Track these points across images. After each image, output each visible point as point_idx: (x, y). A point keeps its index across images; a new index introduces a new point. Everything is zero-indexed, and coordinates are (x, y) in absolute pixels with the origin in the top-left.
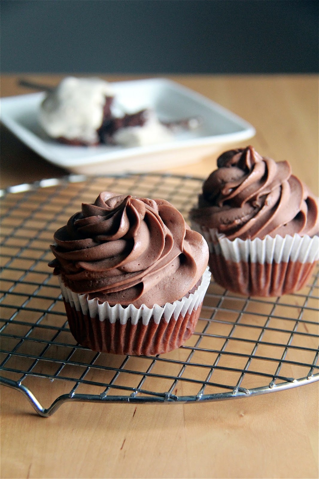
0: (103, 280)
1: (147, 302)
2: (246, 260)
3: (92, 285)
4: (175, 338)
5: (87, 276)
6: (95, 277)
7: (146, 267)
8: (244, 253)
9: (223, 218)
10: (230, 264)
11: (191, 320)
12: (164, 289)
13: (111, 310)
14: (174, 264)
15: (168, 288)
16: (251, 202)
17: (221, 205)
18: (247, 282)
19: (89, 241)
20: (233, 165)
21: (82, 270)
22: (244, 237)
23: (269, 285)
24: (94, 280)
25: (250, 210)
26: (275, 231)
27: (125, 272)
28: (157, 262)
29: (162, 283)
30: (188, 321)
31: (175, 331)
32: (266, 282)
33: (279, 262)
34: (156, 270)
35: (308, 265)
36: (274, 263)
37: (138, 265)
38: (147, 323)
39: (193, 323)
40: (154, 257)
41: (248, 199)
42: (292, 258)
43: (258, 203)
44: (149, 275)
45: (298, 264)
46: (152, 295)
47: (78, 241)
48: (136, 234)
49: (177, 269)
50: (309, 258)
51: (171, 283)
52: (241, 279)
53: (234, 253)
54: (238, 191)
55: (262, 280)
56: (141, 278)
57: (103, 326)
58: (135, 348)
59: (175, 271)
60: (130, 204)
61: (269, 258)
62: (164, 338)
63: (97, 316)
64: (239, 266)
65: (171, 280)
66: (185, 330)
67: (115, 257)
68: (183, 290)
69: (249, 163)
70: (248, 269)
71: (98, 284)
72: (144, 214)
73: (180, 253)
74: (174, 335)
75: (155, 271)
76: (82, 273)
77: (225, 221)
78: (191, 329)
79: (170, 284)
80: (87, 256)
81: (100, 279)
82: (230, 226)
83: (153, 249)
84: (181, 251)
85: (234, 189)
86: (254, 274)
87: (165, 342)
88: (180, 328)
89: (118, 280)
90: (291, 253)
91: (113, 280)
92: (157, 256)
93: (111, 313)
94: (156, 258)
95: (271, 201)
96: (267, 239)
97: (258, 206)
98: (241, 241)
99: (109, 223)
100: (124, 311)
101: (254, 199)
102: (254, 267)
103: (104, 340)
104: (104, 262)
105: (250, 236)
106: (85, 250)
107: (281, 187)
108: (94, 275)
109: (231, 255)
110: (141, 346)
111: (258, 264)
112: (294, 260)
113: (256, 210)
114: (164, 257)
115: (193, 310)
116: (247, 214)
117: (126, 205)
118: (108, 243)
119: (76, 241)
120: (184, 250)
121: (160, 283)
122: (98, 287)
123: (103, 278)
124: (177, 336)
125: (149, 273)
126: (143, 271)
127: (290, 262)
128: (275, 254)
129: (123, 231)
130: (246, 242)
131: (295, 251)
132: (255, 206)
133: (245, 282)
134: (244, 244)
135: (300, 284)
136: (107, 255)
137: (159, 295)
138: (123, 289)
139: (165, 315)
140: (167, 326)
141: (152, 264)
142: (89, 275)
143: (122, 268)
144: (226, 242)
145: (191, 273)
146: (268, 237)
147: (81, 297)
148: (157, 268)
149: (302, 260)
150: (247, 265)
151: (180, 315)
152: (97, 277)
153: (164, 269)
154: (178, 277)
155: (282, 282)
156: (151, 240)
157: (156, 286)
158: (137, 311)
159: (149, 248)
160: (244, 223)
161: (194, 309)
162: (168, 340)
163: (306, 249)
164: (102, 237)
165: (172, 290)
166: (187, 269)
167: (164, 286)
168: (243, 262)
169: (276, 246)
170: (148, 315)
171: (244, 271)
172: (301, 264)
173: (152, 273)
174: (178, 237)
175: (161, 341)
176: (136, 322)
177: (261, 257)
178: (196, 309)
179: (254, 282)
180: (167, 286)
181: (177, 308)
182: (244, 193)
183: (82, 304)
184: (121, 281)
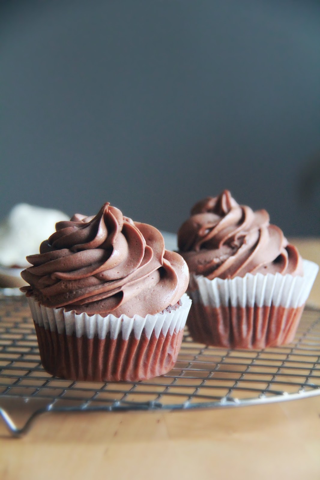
0: (81, 291)
1: (127, 313)
2: (227, 304)
3: (69, 297)
4: (156, 362)
5: (63, 287)
6: (72, 287)
7: (125, 275)
8: (224, 295)
9: (200, 260)
10: (209, 310)
11: (172, 344)
12: (145, 300)
13: (89, 321)
14: (154, 277)
15: (149, 298)
16: (229, 243)
17: (198, 249)
18: (228, 332)
19: (66, 251)
20: (209, 211)
21: (59, 280)
22: (223, 276)
23: (251, 333)
24: (71, 292)
25: (228, 250)
26: (255, 270)
27: (104, 281)
28: (137, 270)
29: (142, 295)
30: (169, 344)
31: (156, 354)
32: (248, 330)
33: (261, 305)
34: (136, 279)
35: (291, 310)
36: (256, 307)
37: (118, 273)
38: (127, 337)
39: (175, 348)
40: (134, 265)
41: (226, 238)
42: (274, 302)
43: (236, 243)
44: (129, 284)
45: (281, 309)
46: (133, 306)
47: (54, 252)
48: (114, 241)
49: (157, 282)
50: (292, 302)
51: (152, 294)
52: (221, 328)
53: (213, 296)
54: (215, 232)
55: (244, 327)
56: (120, 287)
57: (80, 344)
58: (115, 371)
59: (155, 285)
60: (107, 211)
61: (250, 300)
62: (144, 360)
63: (74, 333)
64: (219, 311)
65: (152, 292)
66: (166, 355)
67: (93, 265)
68: (164, 302)
69: (224, 207)
70: (228, 316)
71: (75, 295)
72: (122, 225)
73: (160, 266)
74: (155, 359)
75: (134, 280)
76: (59, 283)
77: (203, 262)
78: (172, 354)
79: (150, 295)
80: (64, 264)
81: (77, 289)
82: (208, 265)
83: (132, 258)
84: (161, 263)
85: (211, 229)
86: (235, 320)
87: (145, 365)
88: (161, 349)
89: (96, 288)
90: (273, 296)
91: (92, 289)
92: (137, 264)
93: (89, 325)
94: (136, 266)
95: (250, 240)
96: (248, 278)
97: (236, 246)
98: (220, 280)
99: (86, 232)
100: (103, 321)
101: (232, 239)
102: (235, 311)
103: (80, 363)
104: (81, 270)
105: (229, 276)
106: (61, 258)
107: (260, 231)
108: (71, 285)
109: (210, 300)
110: (120, 369)
111: (239, 308)
112: (277, 305)
113: (235, 250)
114: (144, 266)
115: (175, 332)
116: (226, 254)
117: (104, 212)
118: (85, 251)
119: (51, 252)
120: (164, 263)
121: (140, 294)
122: (75, 297)
123: (80, 288)
124: (158, 360)
125: (129, 281)
126: (122, 279)
127: (272, 307)
128: (256, 298)
129: (101, 237)
130: (226, 281)
131: (278, 293)
132: (233, 246)
133: (225, 331)
134: (223, 284)
135: (284, 335)
136: (85, 262)
137: (139, 306)
138: (102, 297)
139: (147, 330)
140: (148, 343)
141: (131, 272)
142: (66, 286)
143: (101, 276)
144: (205, 283)
145: (172, 285)
146: (249, 275)
147: (57, 311)
148: (136, 277)
149: (285, 304)
150: (227, 310)
151: (161, 333)
152: (74, 287)
153: (144, 279)
154: (159, 288)
155: (265, 330)
156: (130, 250)
157: (136, 297)
158: (117, 321)
159: (128, 258)
160: (223, 262)
161: (175, 330)
162: (149, 363)
163: (289, 290)
164: (79, 246)
165: (153, 301)
166: (167, 282)
167: (145, 297)
168: (223, 307)
169: (257, 287)
170: (128, 326)
171: (225, 318)
172: (284, 309)
173: (132, 282)
174: (157, 252)
175: (141, 363)
176: (115, 336)
177: (242, 299)
178: (177, 332)
179: (236, 330)
180: (147, 297)
181: (158, 322)
182: (221, 234)
183: (58, 320)
184: (100, 289)
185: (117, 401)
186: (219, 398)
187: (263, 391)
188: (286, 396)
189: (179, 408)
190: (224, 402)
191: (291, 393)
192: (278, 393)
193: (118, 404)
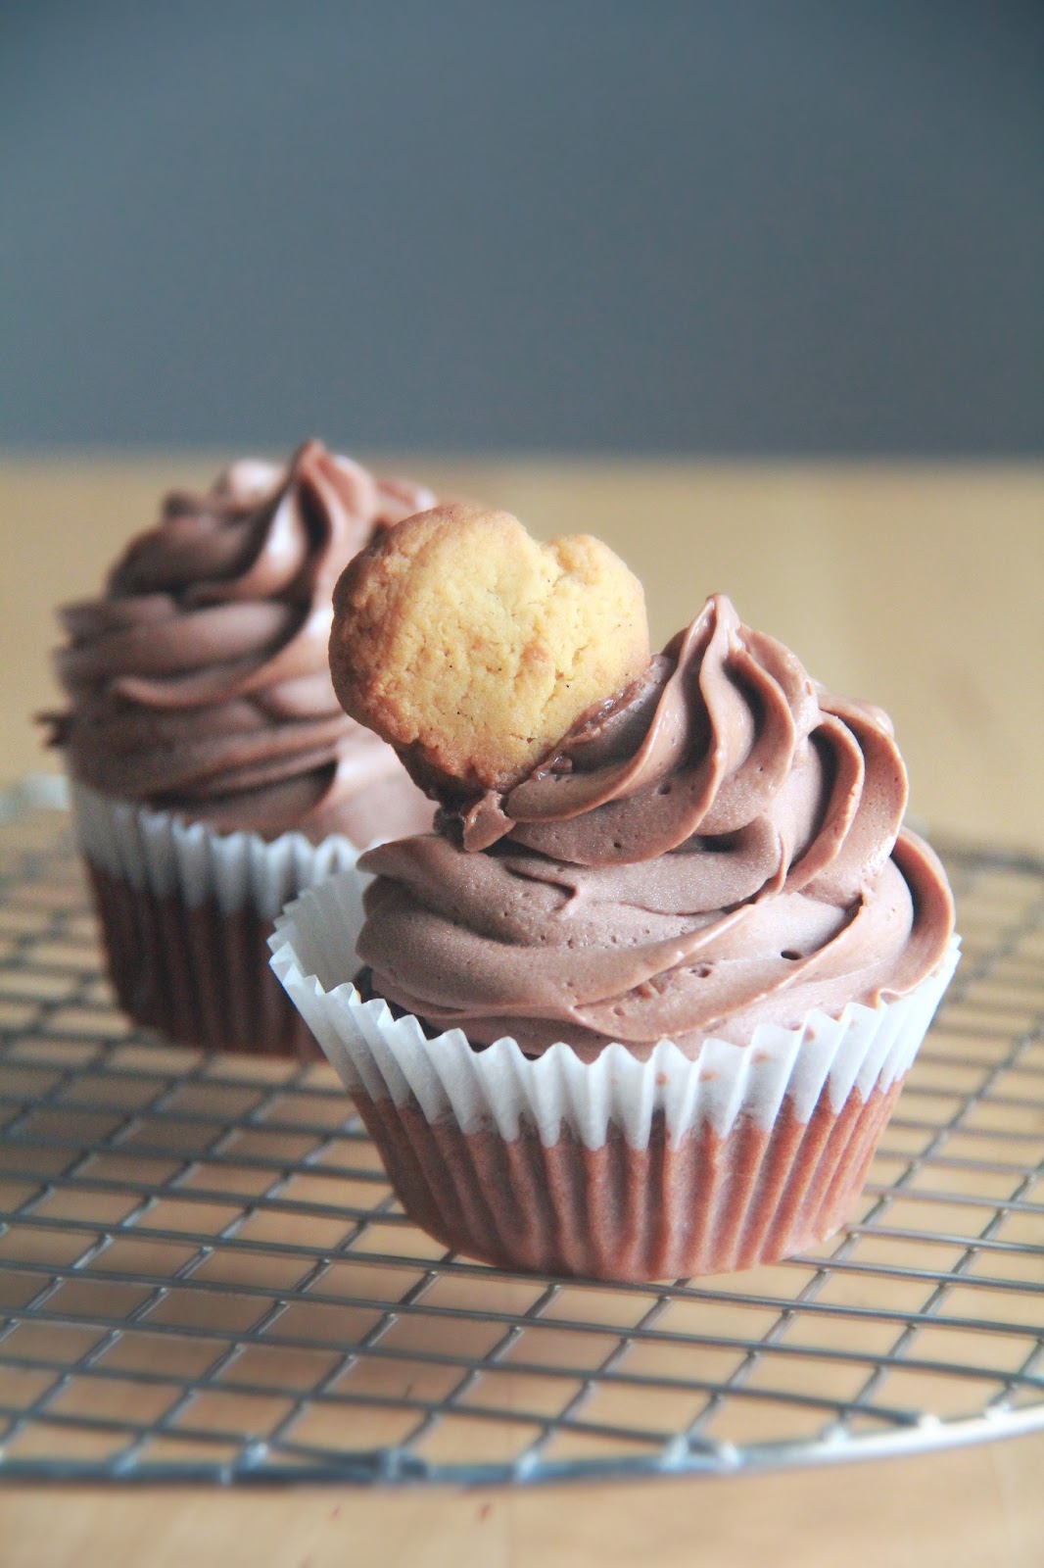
27: (279, 717)
56: (330, 743)
99: (230, 541)
104: (203, 676)
142: (151, 729)
158: (316, 856)
184: (264, 742)
185: (255, 1442)
186: (661, 1439)
187: (842, 1410)
188: (930, 1432)
189: (496, 1478)
190: (677, 1456)
191: (951, 1419)
192: (902, 1420)
193: (261, 1454)
